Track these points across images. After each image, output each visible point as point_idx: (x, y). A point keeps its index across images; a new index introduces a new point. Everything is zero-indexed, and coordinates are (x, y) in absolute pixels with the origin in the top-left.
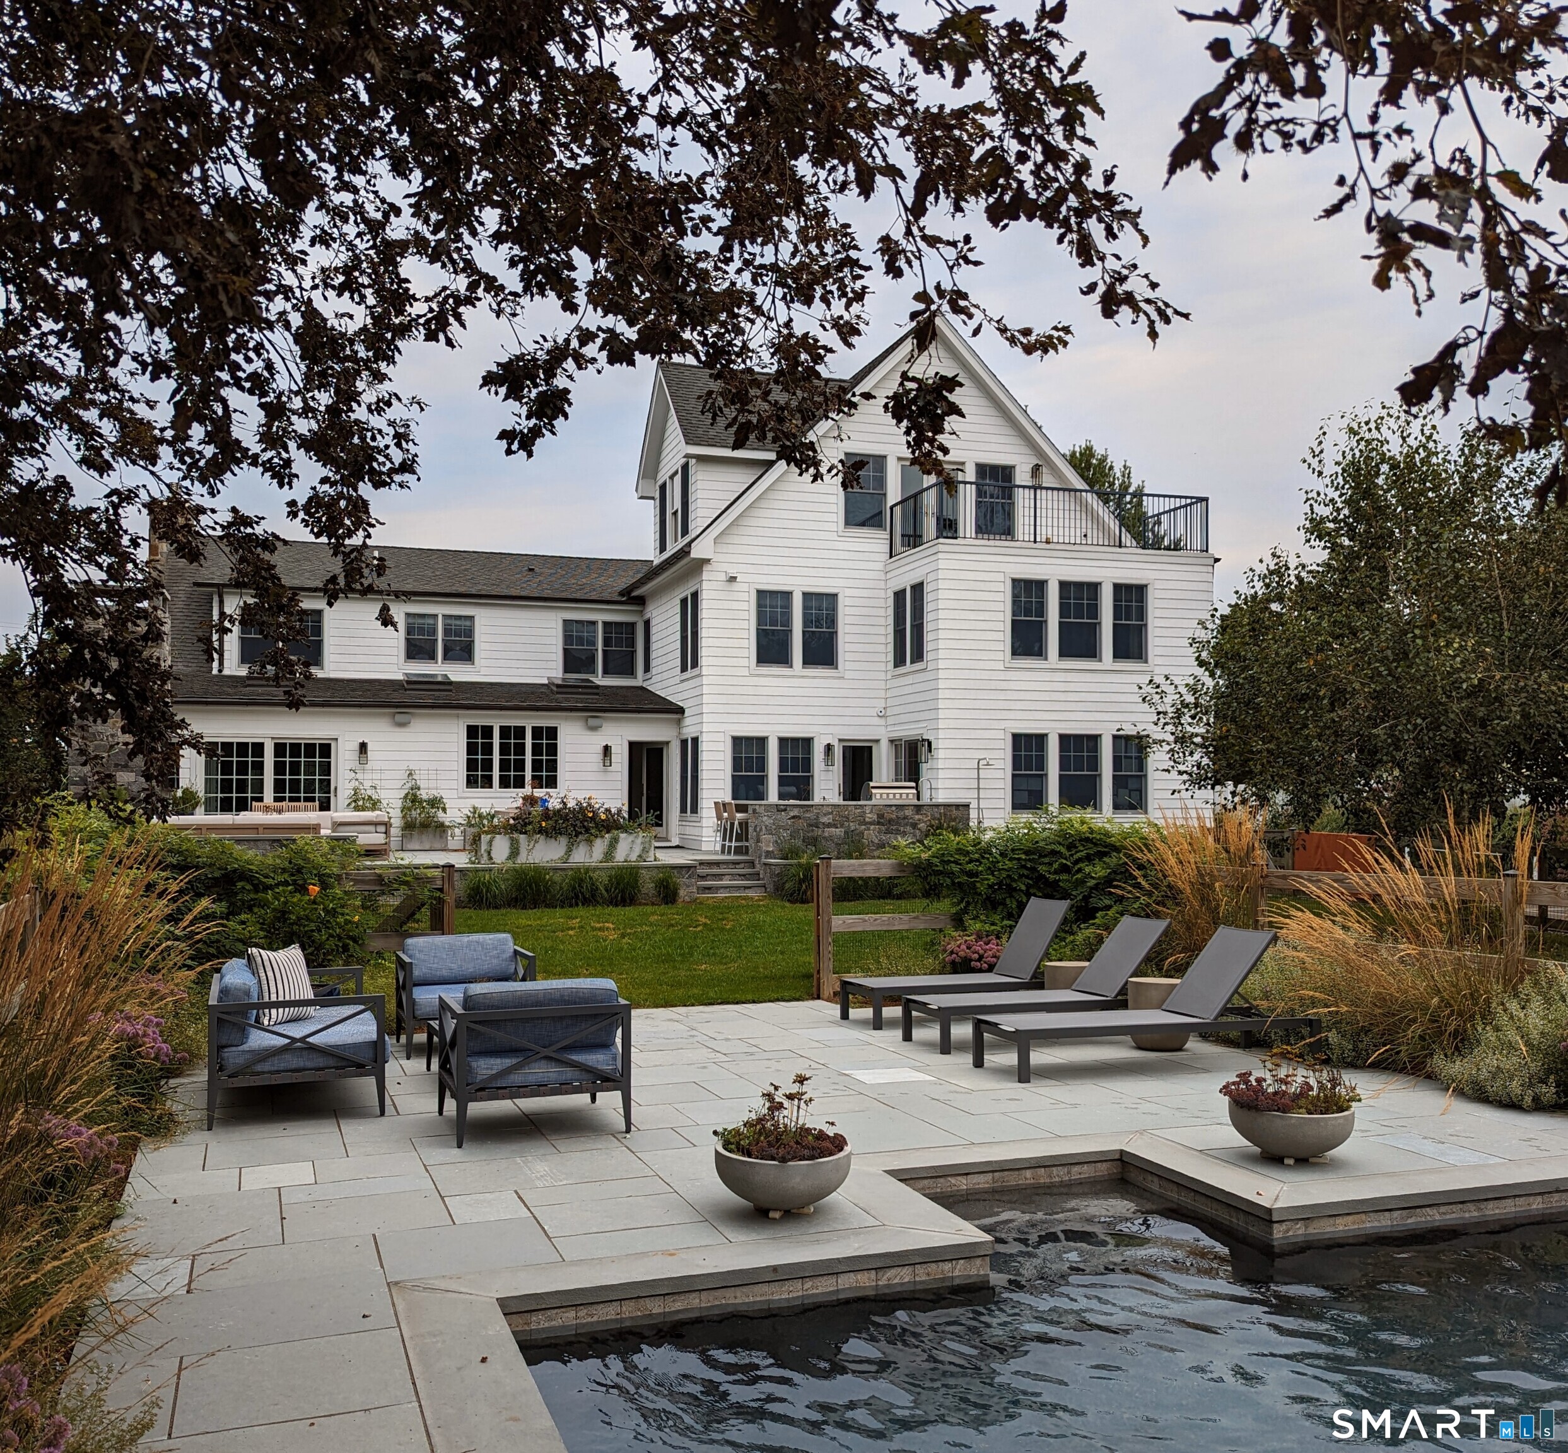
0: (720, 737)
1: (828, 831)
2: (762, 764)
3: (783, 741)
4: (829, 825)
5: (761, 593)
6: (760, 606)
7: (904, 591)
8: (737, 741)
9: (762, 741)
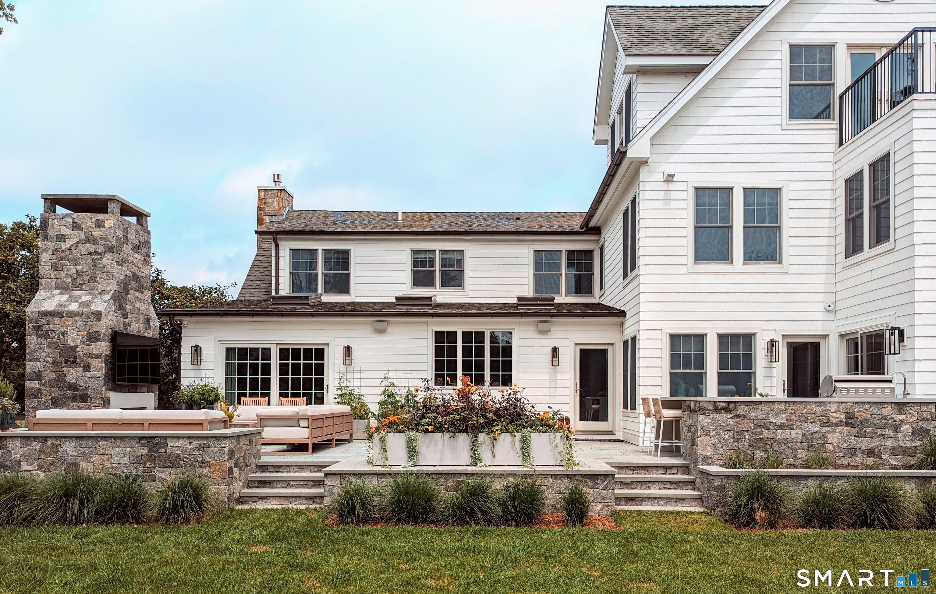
0: (658, 334)
1: (781, 434)
2: (700, 361)
3: (723, 338)
4: (782, 427)
5: (699, 192)
6: (698, 204)
7: (861, 173)
8: (674, 338)
9: (700, 338)
